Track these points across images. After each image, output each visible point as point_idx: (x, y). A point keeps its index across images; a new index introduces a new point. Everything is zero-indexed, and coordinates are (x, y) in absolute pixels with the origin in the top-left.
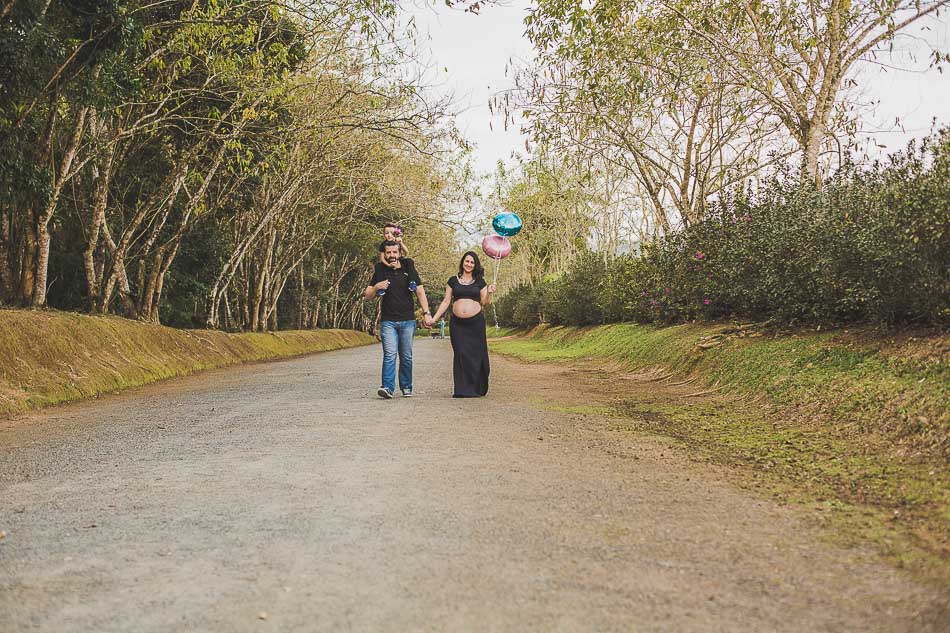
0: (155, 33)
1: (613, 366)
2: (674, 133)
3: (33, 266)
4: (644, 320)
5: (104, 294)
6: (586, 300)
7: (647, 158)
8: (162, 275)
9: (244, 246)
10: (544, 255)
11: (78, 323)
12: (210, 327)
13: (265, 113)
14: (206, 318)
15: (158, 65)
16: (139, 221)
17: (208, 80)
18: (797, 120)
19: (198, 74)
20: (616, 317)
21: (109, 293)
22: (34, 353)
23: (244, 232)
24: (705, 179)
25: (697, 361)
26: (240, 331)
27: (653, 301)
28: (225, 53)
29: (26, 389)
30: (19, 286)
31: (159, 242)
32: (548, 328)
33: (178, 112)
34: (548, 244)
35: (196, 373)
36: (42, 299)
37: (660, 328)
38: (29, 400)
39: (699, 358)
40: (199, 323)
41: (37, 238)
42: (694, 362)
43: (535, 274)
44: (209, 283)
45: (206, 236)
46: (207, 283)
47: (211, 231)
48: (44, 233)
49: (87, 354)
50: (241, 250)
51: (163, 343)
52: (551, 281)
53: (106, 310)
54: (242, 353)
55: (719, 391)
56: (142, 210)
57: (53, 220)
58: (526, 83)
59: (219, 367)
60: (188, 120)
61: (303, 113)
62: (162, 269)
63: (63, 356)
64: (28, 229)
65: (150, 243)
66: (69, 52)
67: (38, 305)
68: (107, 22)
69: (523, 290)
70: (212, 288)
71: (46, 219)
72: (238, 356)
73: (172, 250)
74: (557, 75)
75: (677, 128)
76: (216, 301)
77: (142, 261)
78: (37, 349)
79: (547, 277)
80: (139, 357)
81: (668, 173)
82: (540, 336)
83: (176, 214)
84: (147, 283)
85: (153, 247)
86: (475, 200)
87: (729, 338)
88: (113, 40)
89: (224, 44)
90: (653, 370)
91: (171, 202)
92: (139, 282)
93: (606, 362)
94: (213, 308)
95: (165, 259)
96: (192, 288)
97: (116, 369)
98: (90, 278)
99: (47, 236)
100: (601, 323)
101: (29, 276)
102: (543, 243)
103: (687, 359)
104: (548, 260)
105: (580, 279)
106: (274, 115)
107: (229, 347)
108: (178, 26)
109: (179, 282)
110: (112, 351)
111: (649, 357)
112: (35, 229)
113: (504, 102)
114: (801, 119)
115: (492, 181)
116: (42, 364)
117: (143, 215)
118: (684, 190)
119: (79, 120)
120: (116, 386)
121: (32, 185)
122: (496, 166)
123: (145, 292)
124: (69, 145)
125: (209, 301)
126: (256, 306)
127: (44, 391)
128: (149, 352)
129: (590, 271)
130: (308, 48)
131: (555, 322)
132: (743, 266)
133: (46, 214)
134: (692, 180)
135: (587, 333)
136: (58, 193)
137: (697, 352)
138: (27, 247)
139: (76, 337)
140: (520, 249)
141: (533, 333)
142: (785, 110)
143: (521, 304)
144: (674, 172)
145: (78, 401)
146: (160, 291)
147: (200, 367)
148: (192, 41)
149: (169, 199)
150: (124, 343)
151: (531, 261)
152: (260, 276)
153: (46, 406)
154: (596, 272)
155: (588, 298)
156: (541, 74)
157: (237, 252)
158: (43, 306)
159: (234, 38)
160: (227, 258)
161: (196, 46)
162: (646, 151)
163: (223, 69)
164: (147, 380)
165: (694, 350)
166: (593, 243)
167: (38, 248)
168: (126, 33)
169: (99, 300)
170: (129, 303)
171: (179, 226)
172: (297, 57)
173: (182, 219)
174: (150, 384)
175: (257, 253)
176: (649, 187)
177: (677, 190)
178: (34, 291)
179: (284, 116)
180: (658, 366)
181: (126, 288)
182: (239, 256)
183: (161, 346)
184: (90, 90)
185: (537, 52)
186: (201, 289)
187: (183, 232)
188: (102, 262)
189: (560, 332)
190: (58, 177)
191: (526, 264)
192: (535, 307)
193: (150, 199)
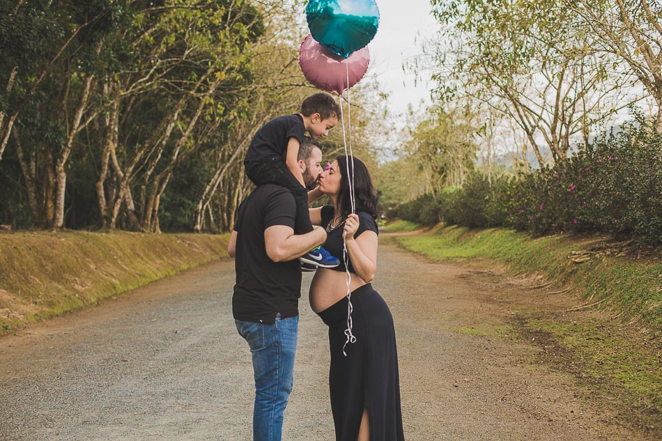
0: (146, 16)
1: (500, 269)
2: (544, 86)
3: (54, 197)
4: (521, 228)
5: (112, 215)
6: (475, 210)
7: (524, 106)
8: (159, 196)
9: (221, 171)
10: (442, 172)
11: (87, 241)
12: (197, 231)
13: (233, 74)
14: (194, 225)
15: (149, 41)
16: (137, 159)
17: (187, 52)
18: (652, 79)
19: (180, 48)
20: (498, 223)
21: (116, 213)
22: (47, 270)
23: (223, 161)
24: (569, 122)
25: (571, 273)
26: (220, 233)
27: (529, 217)
28: (201, 31)
29: (36, 303)
30: (43, 211)
31: (157, 172)
32: (445, 226)
33: (164, 77)
34: (445, 165)
35: (183, 272)
36: (61, 222)
37: (535, 237)
38: (36, 315)
39: (573, 270)
40: (189, 228)
41: (56, 175)
42: (569, 274)
43: (436, 186)
44: (195, 199)
45: (192, 165)
46: (193, 201)
47: (196, 162)
48: (61, 172)
49: (92, 266)
50: (220, 174)
51: (157, 249)
52: (448, 193)
53: (114, 226)
54: (221, 251)
55: (596, 306)
56: (140, 150)
57: (68, 162)
58: (431, 50)
59: (202, 265)
60: (172, 83)
61: (264, 73)
62: (158, 193)
63: (71, 271)
64: (49, 169)
65: (149, 173)
66: (68, 34)
67: (57, 227)
68: (100, 9)
69: (426, 198)
70: (198, 203)
71: (62, 162)
72: (217, 254)
73: (165, 178)
74: (455, 42)
75: (547, 82)
76: (201, 212)
77: (143, 187)
78: (49, 267)
79: (445, 190)
80: (136, 264)
81: (540, 118)
82: (439, 233)
83: (169, 151)
84: (147, 202)
85: (152, 176)
86: (391, 133)
87: (597, 255)
88: (104, 24)
89: (199, 24)
90: (533, 277)
91: (164, 143)
92: (141, 202)
93: (493, 264)
94: (199, 218)
95: (161, 184)
96: (182, 204)
97: (115, 278)
98: (101, 202)
99: (63, 174)
100: (487, 227)
101: (50, 204)
102: (441, 164)
103: (563, 270)
104: (445, 176)
105: (471, 194)
106: (240, 77)
107: (210, 247)
108: (162, 11)
109: (172, 200)
110: (114, 262)
111: (528, 265)
112: (54, 170)
113: (414, 65)
114: (656, 78)
115: (404, 118)
116: (53, 279)
117: (139, 155)
118: (553, 131)
119: (86, 86)
120: (114, 292)
121: (47, 137)
122: (407, 108)
123: (146, 210)
124: (79, 104)
125: (197, 213)
126: (232, 213)
127: (51, 304)
128: (145, 258)
129: (478, 188)
130: (266, 24)
131: (450, 222)
132: (611, 200)
133: (63, 158)
134: (559, 123)
135: (476, 235)
136: (71, 141)
137: (571, 265)
138: (48, 182)
139: (85, 253)
140: (424, 168)
141: (434, 230)
142: (643, 71)
143: (426, 208)
144: (545, 116)
145: (80, 309)
146: (157, 209)
147: (185, 266)
148: (174, 22)
149: (163, 139)
150: (124, 254)
151: (433, 177)
152: (235, 192)
153: (51, 317)
154: (483, 189)
155: (477, 208)
156: (442, 43)
157: (216, 176)
158: (61, 228)
159: (205, 19)
160: (209, 182)
161: (178, 25)
162: (522, 100)
163: (199, 43)
164: (141, 284)
165: (569, 264)
166: (478, 165)
167: (57, 184)
168: (116, 18)
169: (109, 219)
170: (134, 218)
171: (171, 160)
172: (257, 32)
173: (173, 154)
174: (144, 286)
175: (233, 175)
176: (526, 129)
177: (548, 130)
178: (55, 215)
179: (248, 76)
180: (537, 272)
181: (131, 206)
182: (218, 179)
183: (155, 252)
184: (91, 63)
185: (439, 26)
186: (189, 205)
187: (174, 164)
188: (114, 187)
189: (455, 232)
190: (71, 129)
191: (429, 178)
192: (436, 211)
193: (145, 143)
